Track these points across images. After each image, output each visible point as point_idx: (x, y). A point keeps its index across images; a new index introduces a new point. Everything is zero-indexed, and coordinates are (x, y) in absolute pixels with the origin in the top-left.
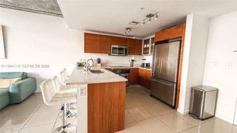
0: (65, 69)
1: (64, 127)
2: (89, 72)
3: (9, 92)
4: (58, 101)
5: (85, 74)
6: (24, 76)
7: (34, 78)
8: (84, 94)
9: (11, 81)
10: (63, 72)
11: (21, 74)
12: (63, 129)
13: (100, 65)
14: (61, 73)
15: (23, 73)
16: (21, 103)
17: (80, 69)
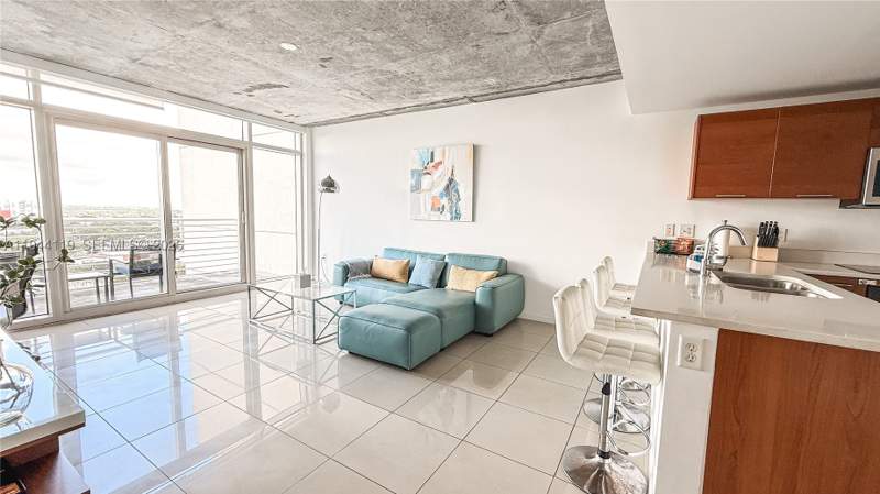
0: (607, 260)
1: (604, 455)
2: (714, 280)
3: (475, 303)
4: (595, 359)
5: (695, 288)
6: (503, 269)
7: (521, 276)
8: (698, 362)
9: (479, 277)
10: (602, 267)
11: (496, 262)
12: (597, 459)
13: (772, 254)
14: (598, 270)
15: (501, 260)
16: (491, 335)
17: (665, 263)
